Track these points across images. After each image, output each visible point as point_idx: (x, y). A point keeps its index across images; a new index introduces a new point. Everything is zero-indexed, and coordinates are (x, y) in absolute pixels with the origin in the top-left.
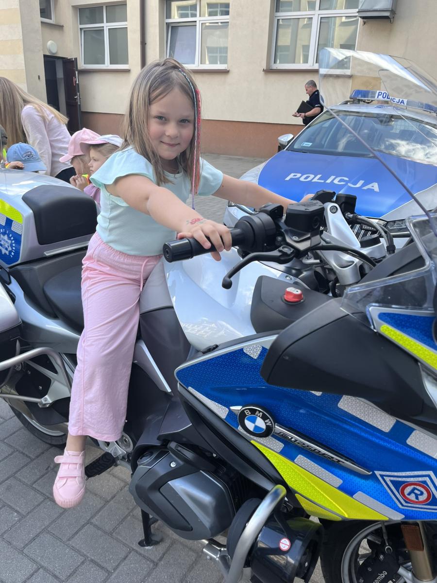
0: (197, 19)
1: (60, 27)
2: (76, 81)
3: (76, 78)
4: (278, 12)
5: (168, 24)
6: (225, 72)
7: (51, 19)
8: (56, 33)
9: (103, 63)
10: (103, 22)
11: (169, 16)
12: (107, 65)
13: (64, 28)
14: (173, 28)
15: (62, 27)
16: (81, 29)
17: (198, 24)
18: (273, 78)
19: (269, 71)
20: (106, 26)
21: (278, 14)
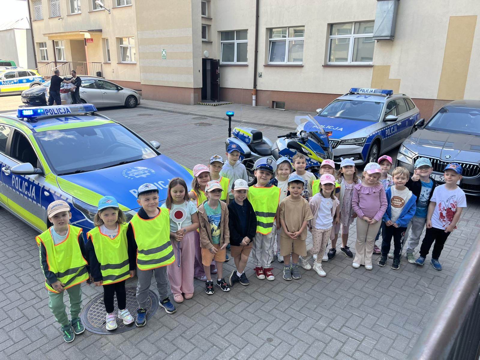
0: (287, 38)
1: (210, 43)
2: (218, 72)
3: (218, 70)
4: (332, 35)
5: (270, 41)
6: (301, 66)
7: (206, 38)
8: (208, 46)
9: (233, 61)
10: (234, 39)
11: (271, 37)
12: (235, 62)
13: (213, 43)
14: (274, 43)
15: (212, 42)
16: (221, 43)
17: (287, 41)
18: (328, 69)
19: (326, 66)
20: (236, 42)
21: (331, 36)
